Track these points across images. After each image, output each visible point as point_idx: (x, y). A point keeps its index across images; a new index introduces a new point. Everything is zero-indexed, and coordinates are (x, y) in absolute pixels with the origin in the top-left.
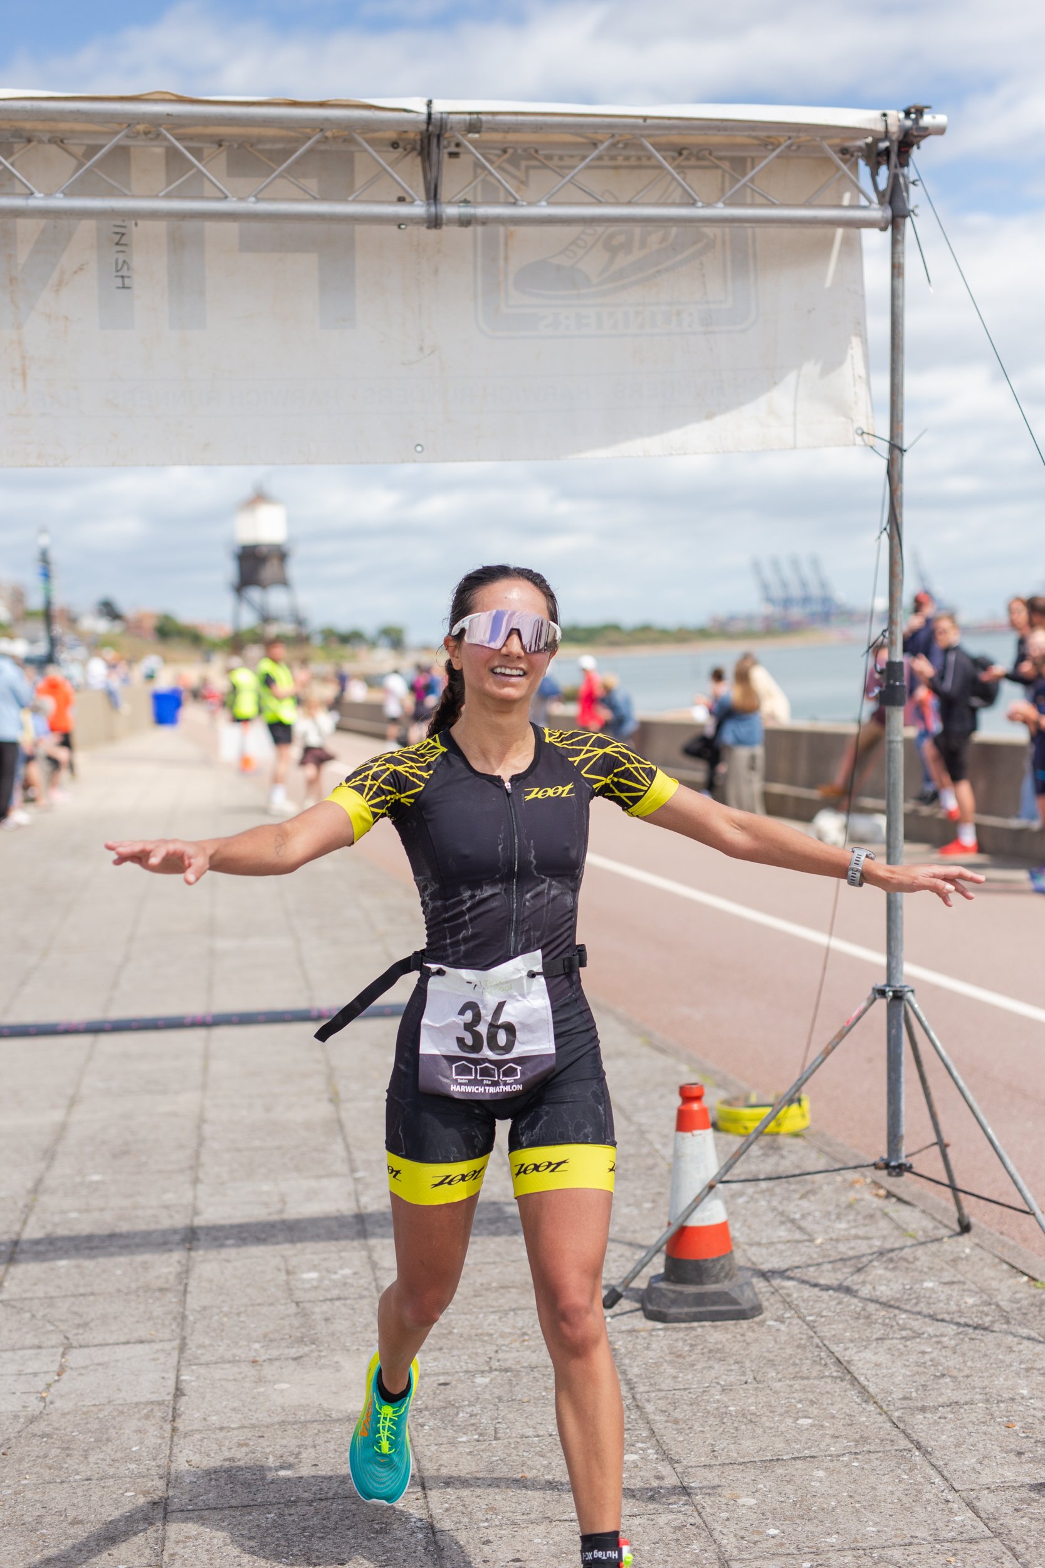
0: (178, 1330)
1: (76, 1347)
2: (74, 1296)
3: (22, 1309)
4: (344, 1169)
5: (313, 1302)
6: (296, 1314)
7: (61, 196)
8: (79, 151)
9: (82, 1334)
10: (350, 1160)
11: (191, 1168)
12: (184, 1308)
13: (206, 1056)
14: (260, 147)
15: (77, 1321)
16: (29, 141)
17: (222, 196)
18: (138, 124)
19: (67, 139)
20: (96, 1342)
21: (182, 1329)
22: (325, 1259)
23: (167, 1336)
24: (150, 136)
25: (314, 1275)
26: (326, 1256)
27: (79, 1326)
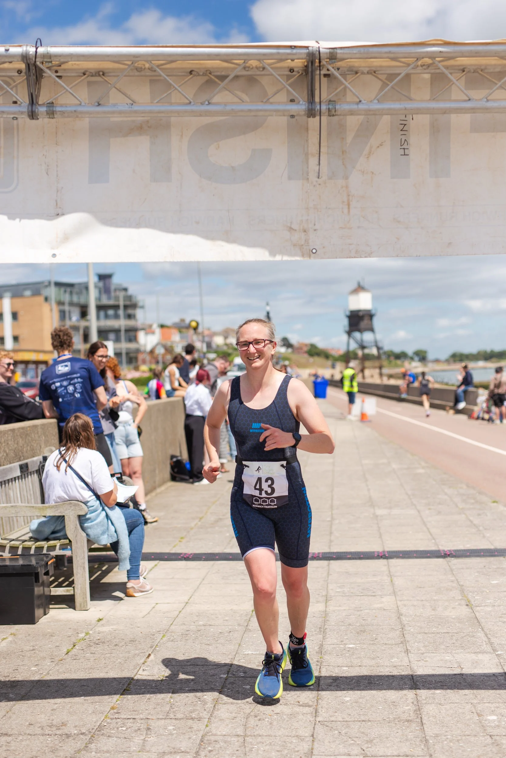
0: (426, 749)
1: (369, 756)
2: (359, 721)
3: (332, 728)
4: (489, 649)
5: (500, 736)
6: (493, 743)
7: (376, 101)
8: (383, 77)
9: (370, 747)
10: (491, 644)
11: (402, 643)
12: (425, 734)
13: (390, 576)
14: (486, 71)
15: (365, 738)
16: (357, 73)
17: (468, 99)
18: (423, 58)
19: (378, 71)
20: (381, 754)
21: (428, 749)
22: (498, 707)
23: (421, 753)
24: (424, 67)
25: (495, 718)
26: (497, 705)
27: (367, 742)
